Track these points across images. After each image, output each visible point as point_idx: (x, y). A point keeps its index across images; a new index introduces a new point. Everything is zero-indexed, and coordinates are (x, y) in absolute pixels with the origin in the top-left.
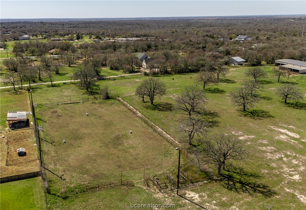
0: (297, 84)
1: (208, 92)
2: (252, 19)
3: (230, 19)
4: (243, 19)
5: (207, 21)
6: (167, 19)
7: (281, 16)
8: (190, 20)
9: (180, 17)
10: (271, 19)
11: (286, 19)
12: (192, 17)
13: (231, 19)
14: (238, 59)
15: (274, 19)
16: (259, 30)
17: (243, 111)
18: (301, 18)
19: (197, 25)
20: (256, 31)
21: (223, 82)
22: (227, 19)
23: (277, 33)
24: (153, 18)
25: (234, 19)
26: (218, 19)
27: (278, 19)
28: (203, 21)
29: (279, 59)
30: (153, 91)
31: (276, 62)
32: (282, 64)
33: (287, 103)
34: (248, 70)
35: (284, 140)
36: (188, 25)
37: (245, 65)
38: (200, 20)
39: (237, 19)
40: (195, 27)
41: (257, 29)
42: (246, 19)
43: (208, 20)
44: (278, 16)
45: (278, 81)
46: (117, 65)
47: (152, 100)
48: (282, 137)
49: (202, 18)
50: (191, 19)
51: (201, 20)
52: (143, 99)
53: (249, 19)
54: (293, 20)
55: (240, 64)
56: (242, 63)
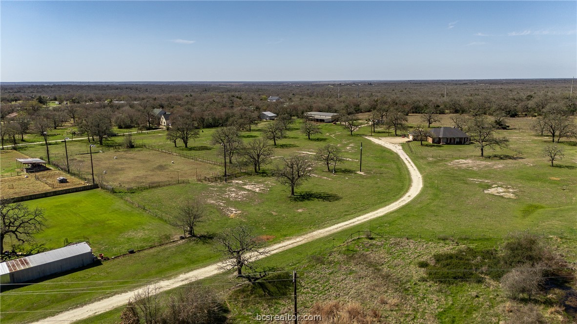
2: (287, 85)
3: (259, 85)
4: (276, 85)
7: (320, 82)
10: (309, 85)
14: (269, 114)
15: (312, 86)
16: (293, 94)
20: (291, 95)
21: (254, 131)
22: (256, 85)
25: (265, 85)
29: (307, 112)
30: (187, 133)
32: (310, 116)
39: (268, 85)
44: (316, 82)
46: (128, 122)
47: (186, 143)
52: (175, 145)
54: (332, 87)
55: (271, 118)
56: (273, 118)
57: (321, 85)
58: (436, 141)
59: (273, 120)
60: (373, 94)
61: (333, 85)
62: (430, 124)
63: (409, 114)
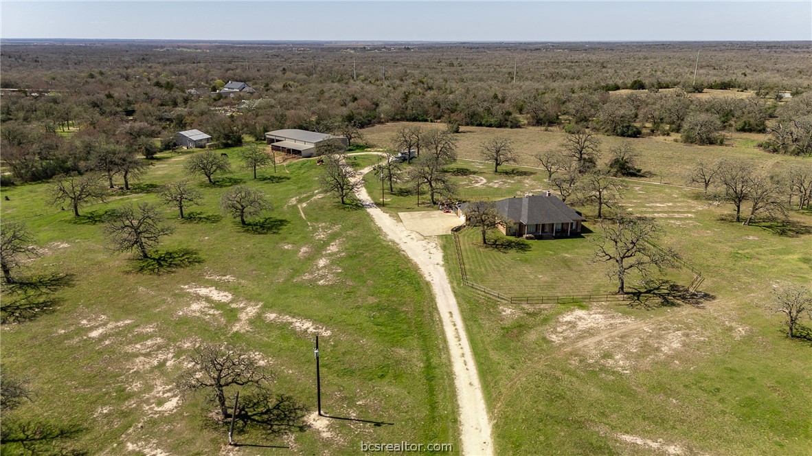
0: (289, 179)
1: (83, 223)
2: (285, 48)
3: (242, 47)
4: (268, 47)
5: (194, 50)
6: (100, 45)
7: (336, 42)
8: (157, 47)
9: (134, 41)
10: (318, 49)
11: (341, 48)
12: (164, 41)
13: (245, 48)
14: (195, 135)
15: (323, 49)
16: (284, 70)
17: (142, 259)
18: (365, 48)
19: (164, 59)
21: (136, 193)
22: (236, 47)
23: (314, 76)
24: (64, 41)
25: (250, 48)
26: (219, 47)
27: (329, 48)
28: (185, 50)
29: (274, 130)
31: (267, 136)
32: (278, 141)
33: (246, 224)
34: (190, 159)
35: (194, 314)
36: (143, 59)
37: (210, 146)
38: (179, 47)
39: (256, 48)
40: (159, 63)
41: (281, 69)
42: (273, 48)
43: (197, 49)
44: (331, 42)
45: (255, 178)
48: (195, 306)
49: (185, 44)
50: (159, 45)
51: (182, 47)
53: (279, 48)
54: (352, 52)
55: (199, 145)
56: (203, 143)
57: (336, 48)
58: (512, 231)
59: (202, 147)
60: (409, 71)
61: (354, 49)
62: (497, 164)
63: (462, 129)
